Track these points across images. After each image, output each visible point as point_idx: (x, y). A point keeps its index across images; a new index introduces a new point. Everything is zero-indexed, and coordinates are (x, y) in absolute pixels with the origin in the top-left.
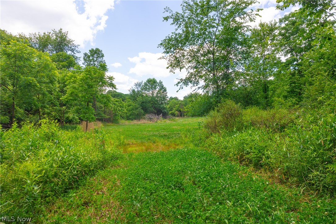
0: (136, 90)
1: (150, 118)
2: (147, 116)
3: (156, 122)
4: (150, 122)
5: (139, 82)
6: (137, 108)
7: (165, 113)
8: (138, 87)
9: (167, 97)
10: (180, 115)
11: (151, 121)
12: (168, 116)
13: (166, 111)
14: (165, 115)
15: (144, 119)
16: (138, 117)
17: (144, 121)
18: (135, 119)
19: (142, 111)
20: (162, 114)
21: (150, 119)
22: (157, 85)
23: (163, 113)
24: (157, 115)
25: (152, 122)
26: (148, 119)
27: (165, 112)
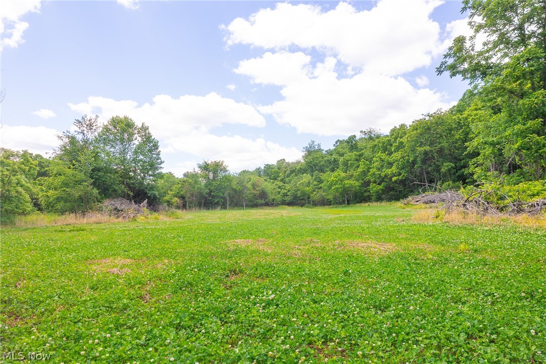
0: (79, 137)
1: (116, 209)
2: (107, 203)
3: (134, 219)
4: (116, 220)
5: (89, 118)
6: (79, 182)
7: (155, 198)
8: (85, 129)
9: (159, 161)
10: (181, 205)
11: (118, 217)
12: (161, 207)
13: (157, 193)
14: (154, 203)
15: (100, 210)
16: (81, 205)
17: (99, 215)
18: (72, 210)
19: (95, 191)
20: (146, 201)
21: (117, 212)
22: (136, 131)
23: (149, 198)
24: (135, 202)
25: (120, 219)
26: (111, 211)
27: (155, 195)
